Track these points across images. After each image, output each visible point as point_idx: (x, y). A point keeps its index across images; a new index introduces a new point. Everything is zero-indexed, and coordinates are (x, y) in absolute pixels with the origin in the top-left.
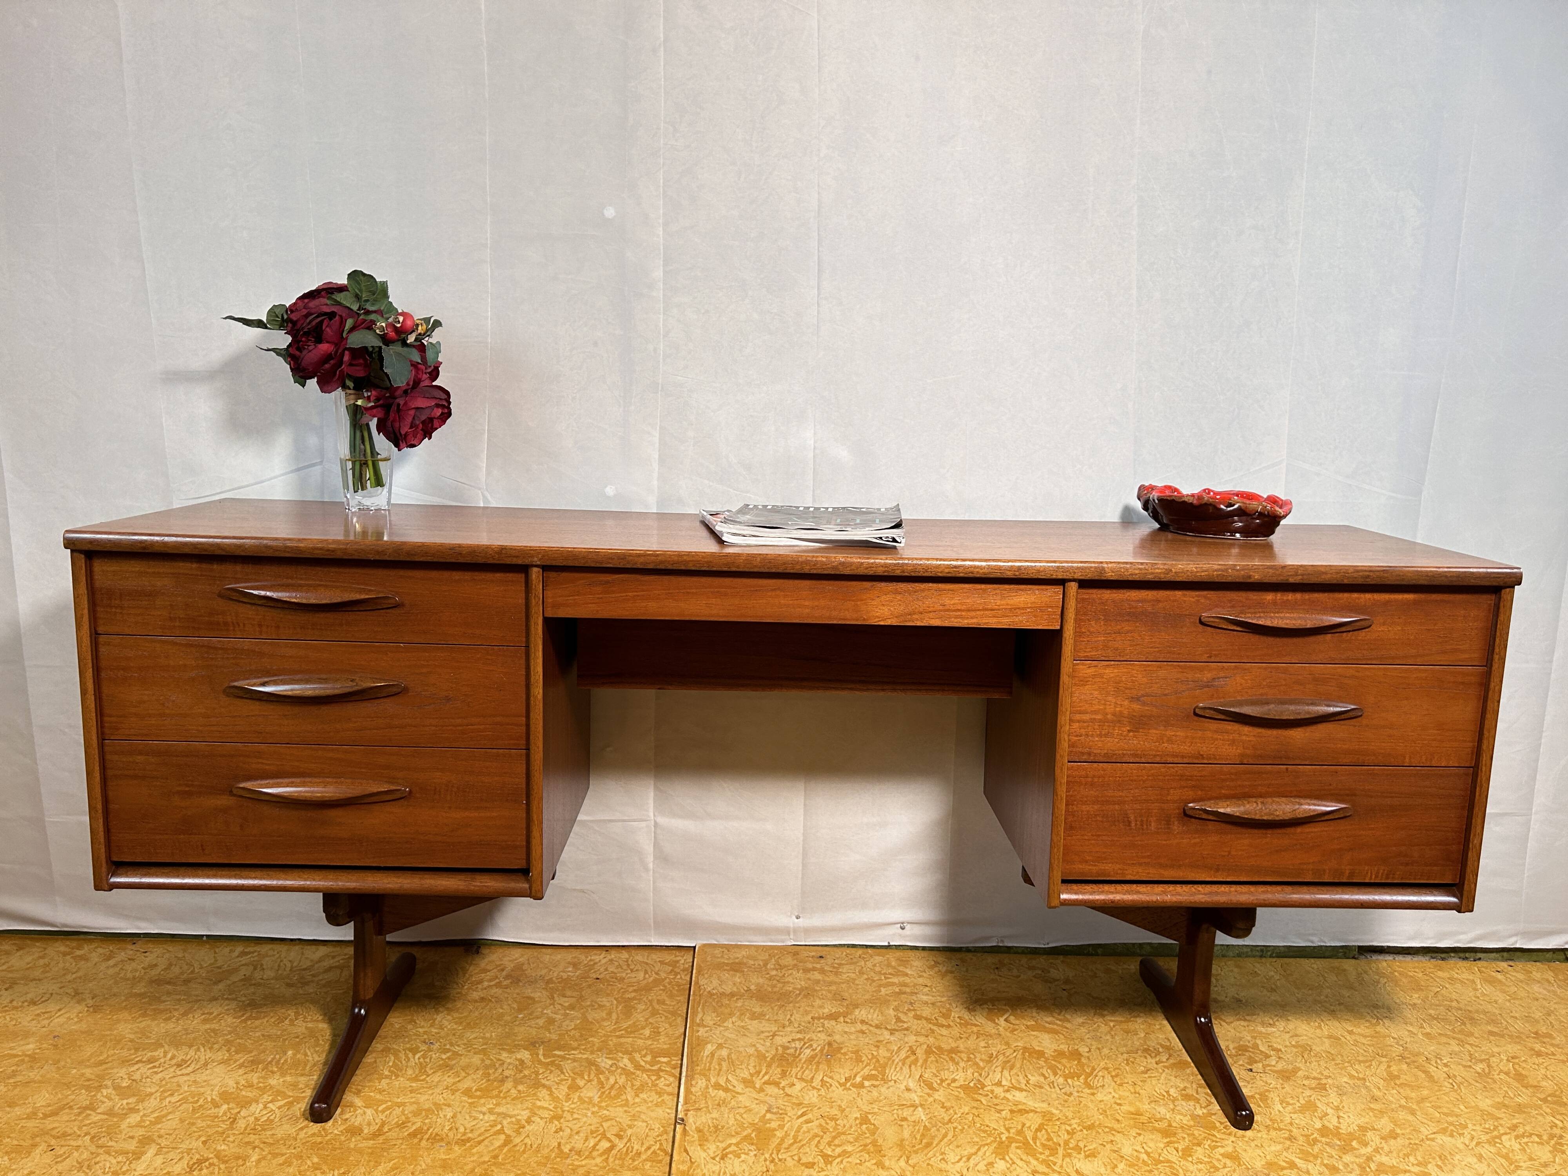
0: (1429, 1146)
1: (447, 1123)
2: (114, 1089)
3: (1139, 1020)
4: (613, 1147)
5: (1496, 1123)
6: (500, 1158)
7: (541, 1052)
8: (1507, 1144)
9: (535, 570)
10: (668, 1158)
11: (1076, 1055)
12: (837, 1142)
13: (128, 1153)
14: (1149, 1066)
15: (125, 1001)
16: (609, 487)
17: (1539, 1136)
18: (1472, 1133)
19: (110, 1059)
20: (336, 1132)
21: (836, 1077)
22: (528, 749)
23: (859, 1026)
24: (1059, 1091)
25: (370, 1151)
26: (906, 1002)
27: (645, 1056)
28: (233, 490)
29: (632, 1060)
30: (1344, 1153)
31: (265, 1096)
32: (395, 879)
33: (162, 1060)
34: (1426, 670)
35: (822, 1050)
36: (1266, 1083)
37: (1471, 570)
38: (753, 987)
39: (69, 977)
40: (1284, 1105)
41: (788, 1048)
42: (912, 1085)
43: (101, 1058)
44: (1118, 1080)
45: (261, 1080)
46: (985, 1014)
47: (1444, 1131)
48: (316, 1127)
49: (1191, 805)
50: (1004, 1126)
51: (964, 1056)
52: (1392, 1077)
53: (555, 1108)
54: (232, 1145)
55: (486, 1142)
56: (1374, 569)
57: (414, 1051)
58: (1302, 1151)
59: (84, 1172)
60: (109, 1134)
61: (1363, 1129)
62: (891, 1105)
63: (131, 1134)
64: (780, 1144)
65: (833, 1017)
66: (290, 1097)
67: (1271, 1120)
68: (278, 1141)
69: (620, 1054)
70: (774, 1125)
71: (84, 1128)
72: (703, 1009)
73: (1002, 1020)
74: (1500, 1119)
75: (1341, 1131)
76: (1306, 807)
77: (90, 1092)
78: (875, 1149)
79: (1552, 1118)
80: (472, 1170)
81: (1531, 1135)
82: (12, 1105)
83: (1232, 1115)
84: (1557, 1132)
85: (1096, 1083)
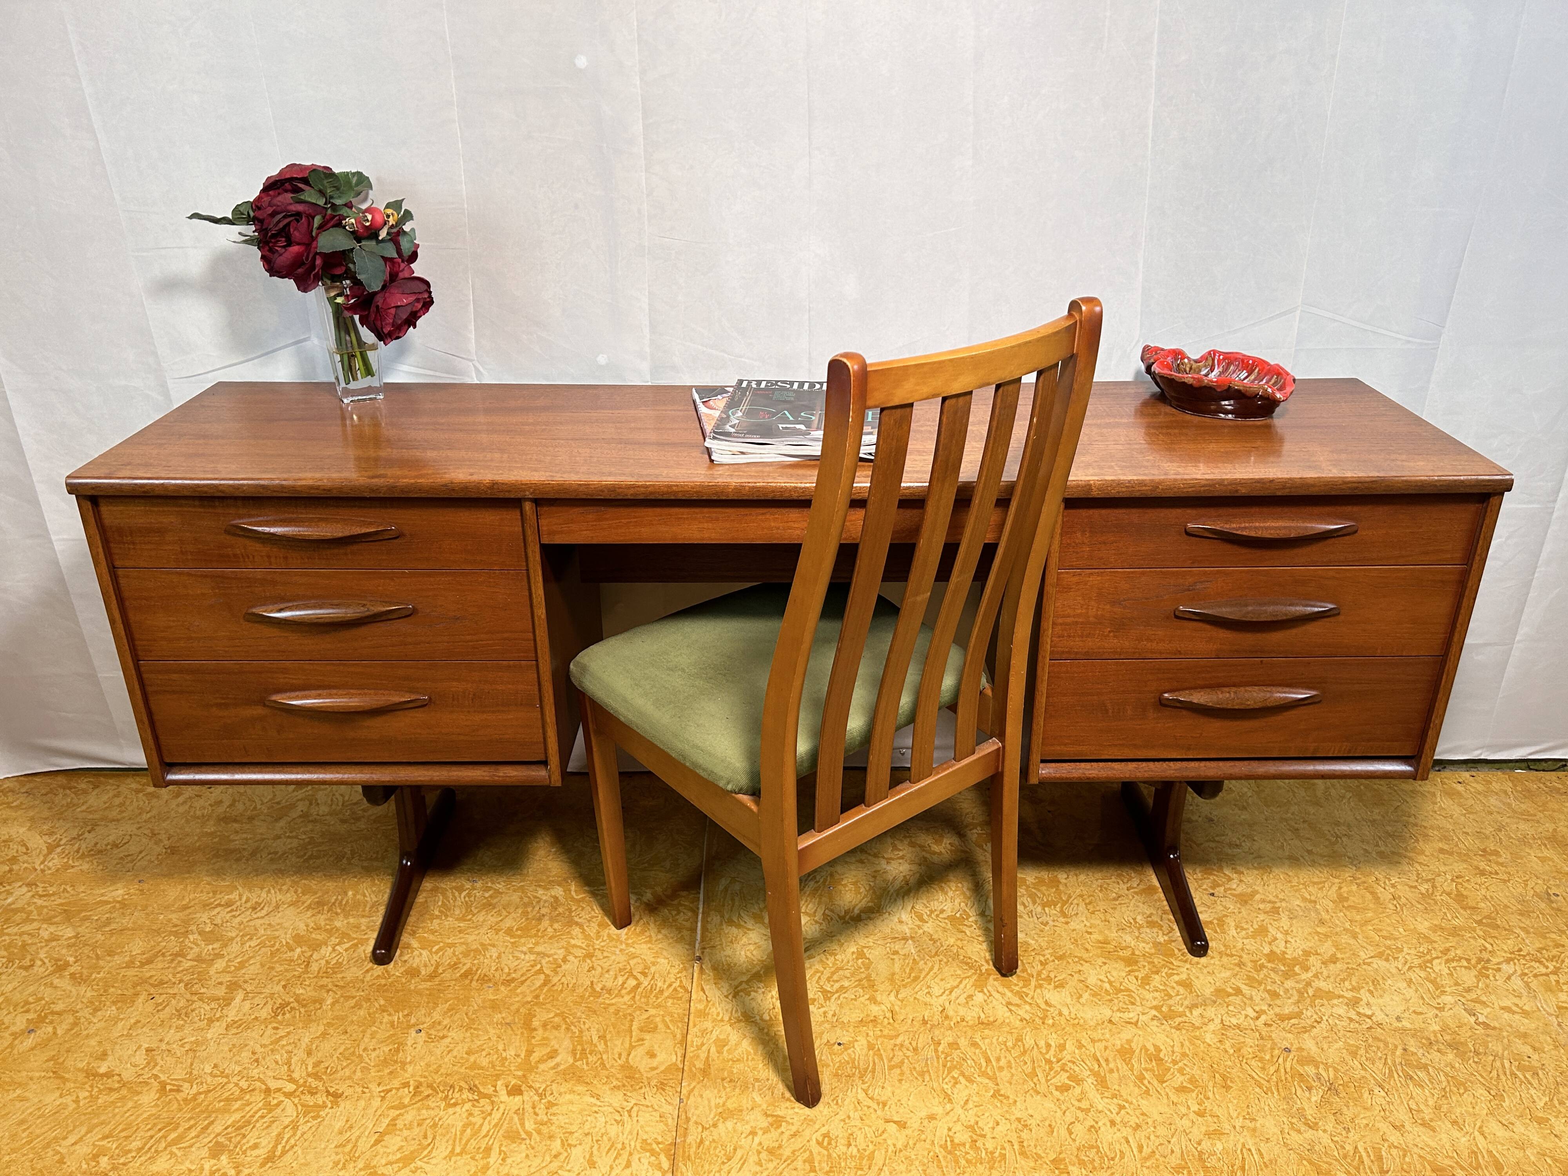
0: (1365, 970)
1: (493, 964)
2: (200, 934)
4: (639, 985)
5: (1430, 947)
6: (541, 998)
7: (573, 888)
8: (1437, 969)
9: (527, 503)
10: (688, 995)
11: (1054, 881)
12: (835, 977)
13: (219, 1000)
14: (1121, 892)
15: (197, 841)
17: (1468, 960)
18: (1407, 956)
19: (192, 903)
20: (397, 974)
21: (837, 910)
22: (537, 660)
23: (859, 856)
24: (1035, 921)
25: (428, 992)
27: (665, 890)
29: (654, 895)
30: (1287, 979)
31: (333, 939)
32: (425, 772)
33: (238, 903)
34: (1407, 570)
35: (824, 882)
36: (1225, 907)
37: (1462, 478)
39: (145, 816)
40: (1239, 930)
42: (904, 916)
43: (184, 903)
44: (1090, 907)
45: (327, 922)
47: (1380, 955)
48: (379, 969)
49: (1166, 695)
51: (952, 885)
52: (1342, 899)
53: (588, 946)
54: (308, 989)
55: (528, 982)
56: (1363, 480)
57: (460, 889)
58: (1249, 978)
59: (183, 1019)
60: (200, 980)
61: (1307, 953)
62: (884, 938)
63: (220, 980)
66: (355, 939)
67: (1225, 946)
68: (348, 984)
71: (178, 975)
72: (718, 841)
73: (989, 845)
74: (1435, 942)
75: (1287, 956)
76: (1278, 695)
77: (179, 938)
78: (868, 984)
79: (1483, 942)
80: (518, 1010)
81: (1461, 958)
82: (111, 953)
83: (1189, 945)
84: (1485, 955)
85: (1070, 911)
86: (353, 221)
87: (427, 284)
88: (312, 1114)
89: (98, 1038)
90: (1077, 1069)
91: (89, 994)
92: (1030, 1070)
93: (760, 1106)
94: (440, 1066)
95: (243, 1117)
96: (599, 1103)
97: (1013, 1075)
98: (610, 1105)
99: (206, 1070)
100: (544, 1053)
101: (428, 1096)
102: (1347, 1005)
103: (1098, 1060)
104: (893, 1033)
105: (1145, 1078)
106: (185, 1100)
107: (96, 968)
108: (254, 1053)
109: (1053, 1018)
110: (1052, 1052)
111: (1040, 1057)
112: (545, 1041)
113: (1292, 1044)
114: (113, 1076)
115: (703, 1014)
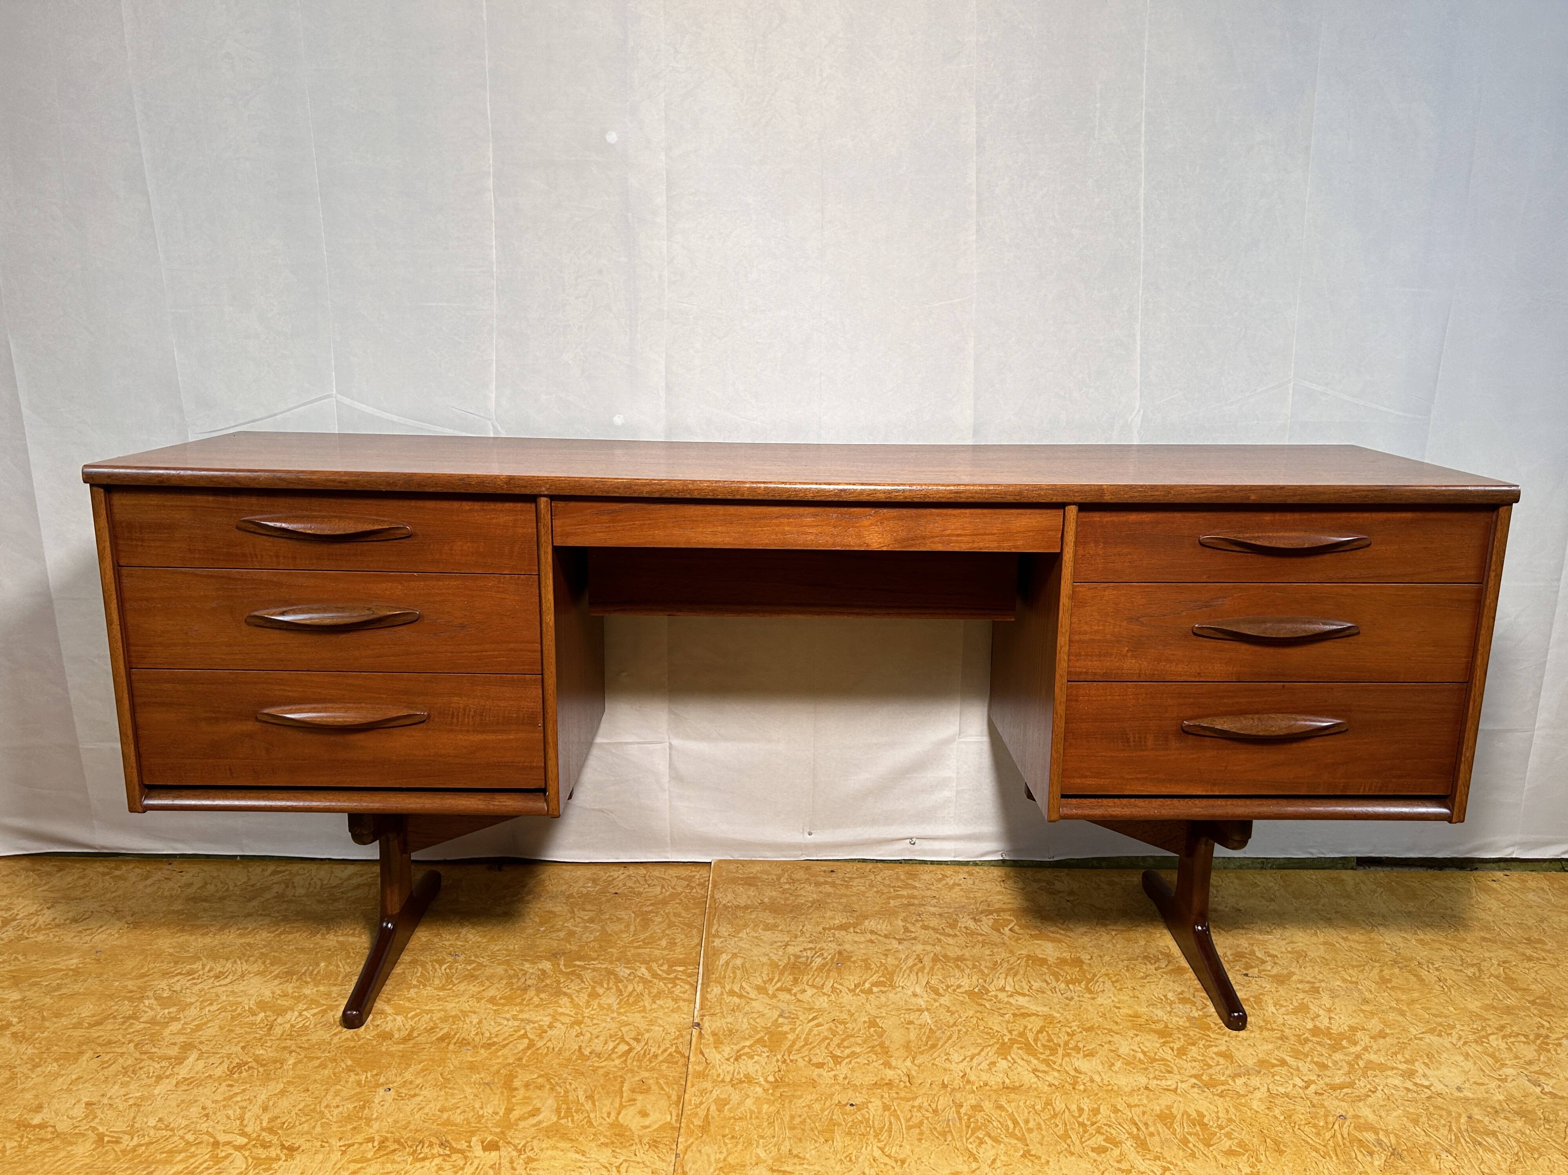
0: (1417, 1044)
1: (473, 1029)
2: (156, 999)
3: (1141, 930)
4: (630, 1050)
5: (1484, 1024)
6: (524, 1060)
7: (562, 962)
8: (1494, 1044)
9: (543, 499)
10: (684, 1060)
11: (1078, 962)
12: (846, 1044)
13: (170, 1058)
14: (1149, 972)
15: (163, 917)
16: (617, 416)
17: (1526, 1036)
18: (1460, 1033)
19: (151, 972)
20: (368, 1037)
21: (846, 983)
22: (541, 673)
23: (869, 936)
24: (1060, 996)
25: (400, 1054)
26: (914, 913)
27: (661, 965)
28: (248, 423)
29: (649, 969)
30: (1334, 1052)
31: (300, 1005)
32: (417, 800)
33: (201, 973)
34: (1423, 588)
35: (832, 959)
36: (1261, 987)
37: (1469, 488)
38: (766, 900)
39: (108, 896)
40: (1278, 1007)
41: (800, 957)
42: (918, 990)
43: (143, 971)
44: (1118, 985)
45: (295, 990)
46: (990, 924)
47: (1432, 1031)
48: (349, 1033)
49: (1188, 722)
50: (1007, 1028)
51: (968, 963)
52: (1383, 981)
53: (576, 1014)
54: (269, 1050)
55: (511, 1045)
56: (1372, 488)
57: (441, 962)
58: (1294, 1050)
59: (129, 1076)
60: (152, 1041)
61: (1353, 1029)
62: (898, 1010)
63: (173, 1041)
64: (791, 1046)
66: (324, 1005)
67: (1264, 1021)
68: (313, 1046)
69: (638, 964)
70: (786, 1028)
71: (128, 1036)
72: (718, 921)
73: (1007, 929)
74: (1488, 1019)
75: (1332, 1031)
76: (1301, 723)
77: (133, 1002)
78: (882, 1050)
79: (1539, 1019)
80: (498, 1072)
81: (1518, 1034)
82: (58, 1015)
83: (1226, 1017)
84: (1543, 1032)
85: (1097, 988)
88: (263, 1167)
89: (34, 1092)
90: (1113, 1131)
91: (30, 1051)
92: (1062, 1132)
93: (765, 1161)
94: (409, 1123)
95: (187, 1168)
96: (584, 1159)
97: (1043, 1137)
98: (597, 1161)
99: (149, 1124)
100: (525, 1110)
101: (394, 1150)
102: (1401, 1075)
103: (1136, 1124)
104: (909, 1095)
105: (1189, 1142)
106: (124, 1152)
107: (42, 1028)
108: (204, 1108)
109: (1084, 1084)
110: (1085, 1116)
111: (1072, 1120)
112: (527, 1100)
113: (1347, 1112)
114: (47, 1127)
115: (702, 1075)
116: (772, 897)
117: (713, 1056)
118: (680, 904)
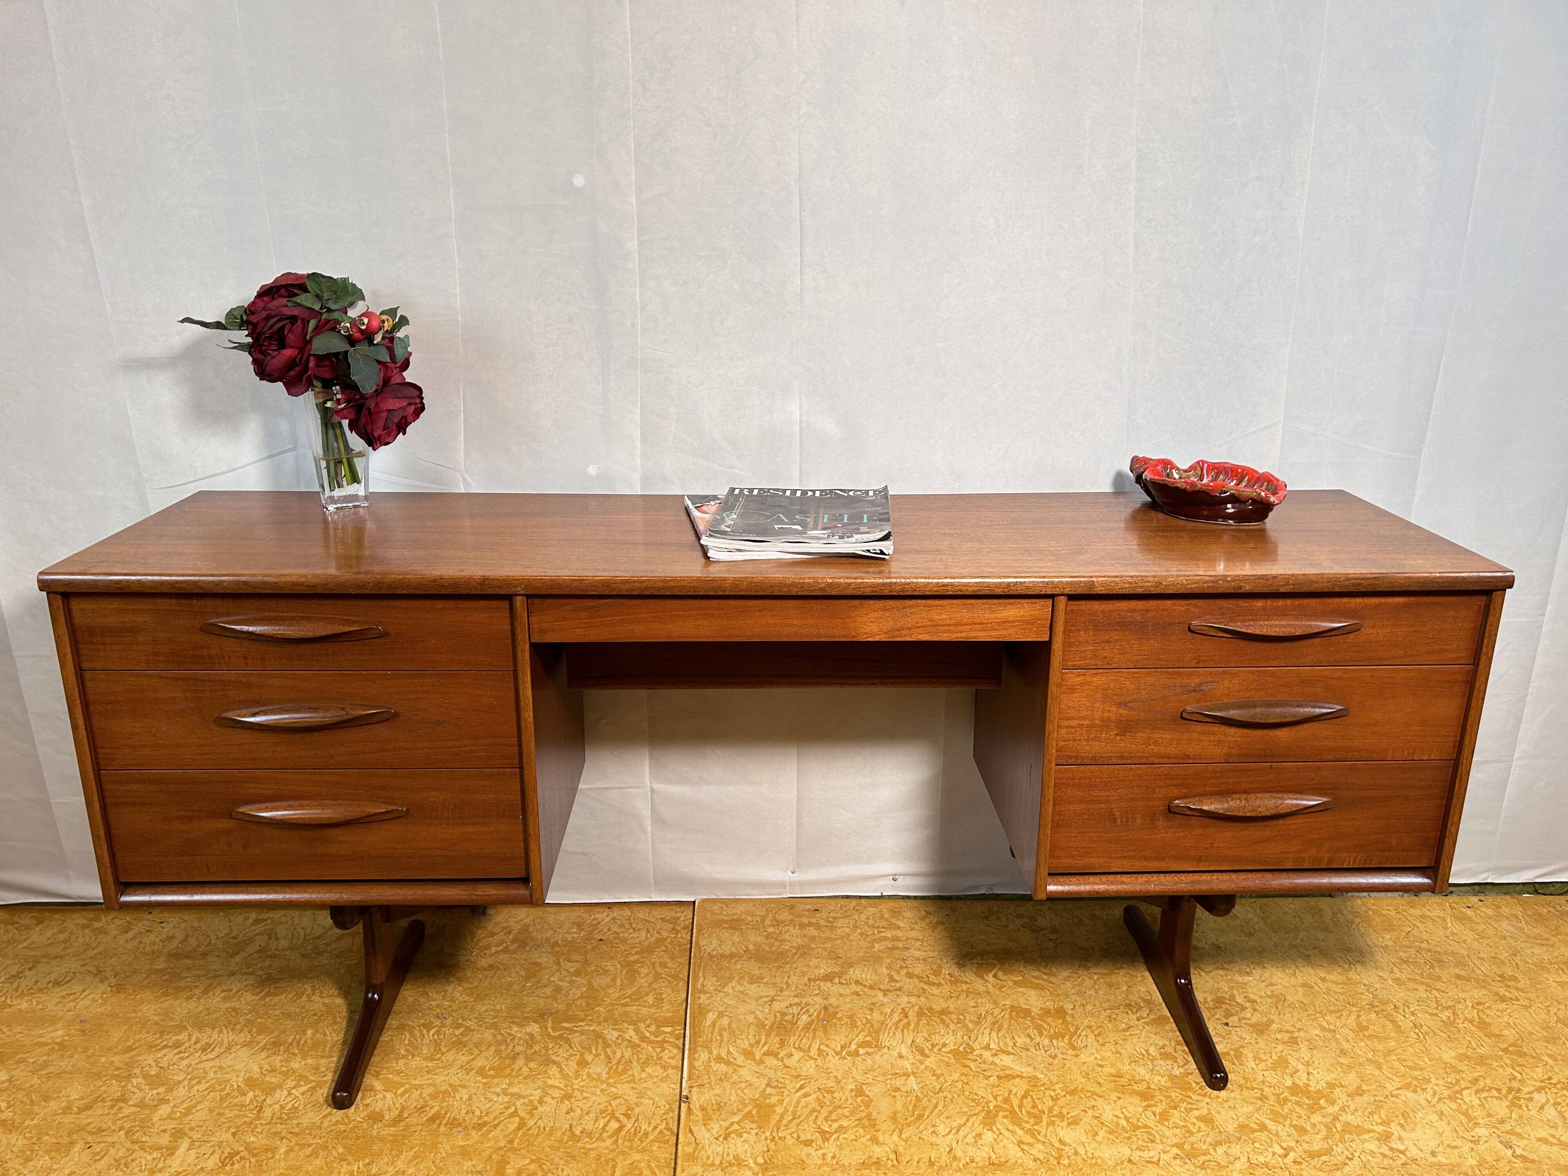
0: (1393, 1102)
1: (463, 1107)
2: (144, 1078)
3: (1122, 972)
4: (621, 1127)
5: (1458, 1077)
6: (515, 1143)
7: (550, 1025)
8: (1467, 1099)
9: (519, 598)
10: (674, 1138)
11: (1061, 1012)
12: (833, 1117)
13: (162, 1148)
14: (1131, 1023)
15: (146, 978)
16: (591, 465)
17: (1498, 1090)
18: (1435, 1088)
19: (137, 1045)
20: (358, 1119)
21: (833, 1045)
22: (521, 768)
23: (854, 988)
24: (1044, 1054)
25: (391, 1139)
26: (898, 959)
27: (649, 1026)
29: (636, 1031)
30: (1312, 1113)
31: (288, 1081)
33: (187, 1044)
34: (1413, 670)
35: (818, 1015)
36: (1241, 1038)
37: (1463, 575)
38: (751, 947)
39: (90, 953)
40: (1257, 1062)
42: (904, 1051)
43: (128, 1044)
44: (1100, 1039)
45: (283, 1064)
46: (974, 970)
47: (1407, 1086)
48: (338, 1114)
49: (1177, 802)
50: (992, 1093)
51: (953, 1016)
52: (1361, 1028)
53: (566, 1086)
54: (260, 1136)
55: (501, 1126)
56: (1366, 576)
57: (428, 1026)
58: (1273, 1112)
59: (122, 1170)
60: (142, 1127)
61: (1331, 1086)
62: (884, 1074)
63: (163, 1128)
64: (779, 1121)
65: (829, 978)
66: (312, 1081)
67: (1244, 1078)
68: (304, 1130)
69: (626, 1025)
70: (774, 1100)
71: (118, 1122)
72: (704, 973)
73: (991, 975)
74: (1463, 1072)
75: (1310, 1089)
76: (1289, 801)
77: (121, 1082)
78: (870, 1123)
79: (1511, 1070)
80: (490, 1157)
81: (1491, 1088)
82: (47, 1098)
83: (1207, 1076)
84: (1515, 1084)
85: (1079, 1043)
86: (348, 325)
87: (420, 390)
91: (20, 1142)
102: (1378, 1140)
107: (30, 1114)
109: (1069, 1157)
115: (692, 1158)
116: (756, 942)
117: (702, 1134)
118: (665, 951)
